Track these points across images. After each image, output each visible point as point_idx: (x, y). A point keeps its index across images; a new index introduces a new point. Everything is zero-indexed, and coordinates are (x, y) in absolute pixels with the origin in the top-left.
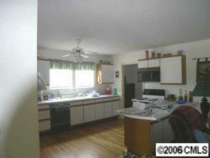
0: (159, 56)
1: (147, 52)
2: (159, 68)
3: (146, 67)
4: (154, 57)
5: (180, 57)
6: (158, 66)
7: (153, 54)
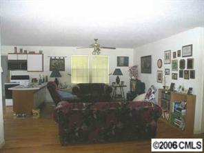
0: (26, 52)
1: (16, 48)
2: (26, 61)
3: (16, 59)
4: (21, 52)
5: (41, 55)
6: (25, 59)
7: (21, 50)
